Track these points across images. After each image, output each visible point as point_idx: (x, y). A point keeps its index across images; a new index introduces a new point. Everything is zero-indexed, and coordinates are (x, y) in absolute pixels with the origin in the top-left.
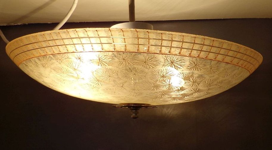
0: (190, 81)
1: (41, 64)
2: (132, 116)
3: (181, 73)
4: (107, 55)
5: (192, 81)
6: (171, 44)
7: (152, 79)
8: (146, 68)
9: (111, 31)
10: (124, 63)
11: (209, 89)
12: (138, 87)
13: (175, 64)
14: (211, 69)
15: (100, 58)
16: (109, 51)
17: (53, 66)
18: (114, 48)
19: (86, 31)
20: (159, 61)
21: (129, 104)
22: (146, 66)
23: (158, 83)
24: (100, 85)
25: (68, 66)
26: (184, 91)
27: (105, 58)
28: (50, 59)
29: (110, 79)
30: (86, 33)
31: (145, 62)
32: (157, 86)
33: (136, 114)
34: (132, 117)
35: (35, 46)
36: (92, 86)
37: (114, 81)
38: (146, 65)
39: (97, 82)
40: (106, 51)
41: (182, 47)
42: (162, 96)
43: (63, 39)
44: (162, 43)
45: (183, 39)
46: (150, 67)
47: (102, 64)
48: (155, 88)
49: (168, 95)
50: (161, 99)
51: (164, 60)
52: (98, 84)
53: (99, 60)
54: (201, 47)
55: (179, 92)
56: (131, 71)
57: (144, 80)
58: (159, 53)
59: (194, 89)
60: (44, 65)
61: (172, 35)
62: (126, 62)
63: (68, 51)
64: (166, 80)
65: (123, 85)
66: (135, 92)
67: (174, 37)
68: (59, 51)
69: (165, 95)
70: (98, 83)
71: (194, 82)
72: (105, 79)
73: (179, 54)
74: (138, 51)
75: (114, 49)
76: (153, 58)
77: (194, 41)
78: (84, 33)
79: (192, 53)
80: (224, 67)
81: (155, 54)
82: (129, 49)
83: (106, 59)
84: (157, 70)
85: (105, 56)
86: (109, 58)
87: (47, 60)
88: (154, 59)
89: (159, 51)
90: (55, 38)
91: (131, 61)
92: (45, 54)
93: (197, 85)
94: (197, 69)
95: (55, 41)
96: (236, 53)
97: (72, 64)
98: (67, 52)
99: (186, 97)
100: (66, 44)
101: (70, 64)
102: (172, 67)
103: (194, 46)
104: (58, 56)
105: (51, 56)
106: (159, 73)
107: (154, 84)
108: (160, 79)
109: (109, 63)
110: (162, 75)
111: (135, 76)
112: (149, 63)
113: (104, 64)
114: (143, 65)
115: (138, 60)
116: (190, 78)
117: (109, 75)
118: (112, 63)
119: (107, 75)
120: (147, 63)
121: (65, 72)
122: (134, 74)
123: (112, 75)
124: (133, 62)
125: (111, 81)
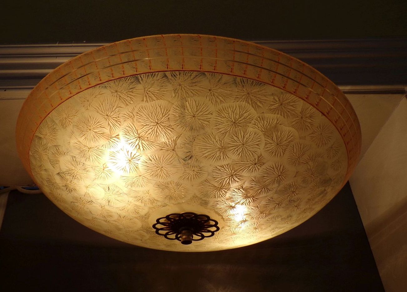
0: (272, 140)
1: (60, 121)
3: (261, 117)
5: (276, 141)
7: (218, 129)
8: (212, 102)
11: (297, 173)
13: (252, 97)
15: (145, 86)
16: (159, 70)
17: (76, 119)
22: (211, 98)
24: (142, 149)
25: (98, 112)
31: (210, 90)
32: (225, 148)
38: (212, 96)
39: (137, 142)
40: (155, 71)
41: (262, 65)
42: (230, 182)
44: (234, 57)
46: (218, 100)
47: (148, 97)
48: (221, 154)
55: (255, 168)
57: (207, 130)
58: (230, 73)
59: (277, 166)
60: (64, 121)
61: (248, 45)
62: (183, 89)
63: (100, 80)
64: (239, 132)
65: (175, 145)
68: (88, 84)
69: (235, 178)
70: (139, 143)
71: (278, 144)
72: (150, 131)
73: (258, 77)
74: (200, 68)
75: (166, 66)
79: (276, 79)
83: (154, 86)
84: (227, 109)
89: (231, 70)
91: (189, 88)
94: (282, 114)
95: (86, 67)
98: (100, 82)
99: (263, 191)
101: (101, 105)
102: (248, 102)
106: (229, 114)
107: (220, 142)
108: (230, 129)
109: (157, 93)
110: (234, 121)
111: (194, 121)
112: (216, 92)
113: (150, 97)
114: (207, 96)
115: (201, 87)
116: (272, 132)
117: (157, 121)
118: (162, 93)
119: (154, 120)
120: (213, 91)
121: (93, 127)
122: (193, 115)
123: (160, 121)
124: (193, 89)
125: (158, 136)
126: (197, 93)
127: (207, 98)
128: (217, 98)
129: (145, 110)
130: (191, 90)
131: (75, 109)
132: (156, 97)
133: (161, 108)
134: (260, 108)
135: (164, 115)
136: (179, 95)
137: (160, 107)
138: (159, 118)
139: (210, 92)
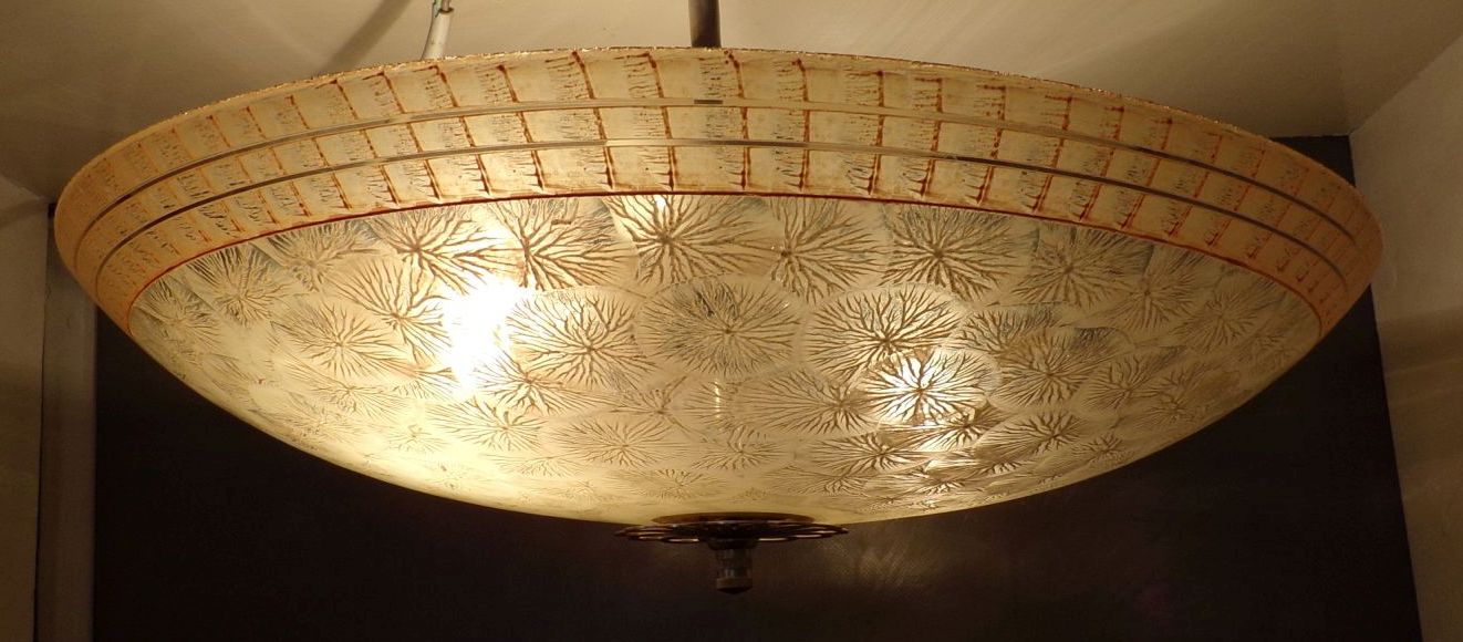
0: (1031, 367)
1: (221, 302)
2: (719, 583)
3: (987, 317)
4: (567, 218)
5: (1043, 368)
6: (936, 138)
7: (825, 360)
8: (794, 290)
9: (582, 66)
10: (666, 260)
11: (1121, 419)
12: (749, 408)
13: (953, 263)
14: (1147, 293)
15: (527, 239)
16: (577, 189)
17: (280, 309)
18: (608, 172)
19: (443, 76)
20: (868, 246)
21: (703, 517)
22: (791, 277)
23: (857, 382)
24: (544, 408)
25: (357, 302)
26: (997, 428)
27: (559, 238)
28: (258, 266)
29: (595, 365)
30: (442, 88)
31: (784, 254)
32: (853, 404)
33: (741, 571)
34: (719, 586)
35: (176, 197)
36: (500, 413)
37: (617, 378)
38: (793, 271)
39: (523, 392)
40: (560, 191)
41: (994, 154)
42: (877, 465)
43: (314, 136)
44: (880, 135)
45: (1002, 106)
46: (817, 282)
47: (542, 274)
48: (839, 417)
49: (911, 456)
50: (870, 485)
51: (895, 237)
52: (527, 400)
53: (526, 248)
54: (1101, 156)
55: (967, 435)
56: (710, 312)
57: (779, 364)
58: (866, 194)
59: (1047, 419)
60: (236, 304)
61: (939, 81)
62: (679, 253)
63: (346, 206)
64: (904, 362)
65: (667, 400)
66: (732, 441)
67: (950, 96)
68: (301, 211)
69: (893, 458)
70: (527, 395)
71: (1050, 375)
72: (566, 367)
73: (978, 199)
74: (743, 184)
75: (605, 178)
76: (829, 228)
77: (1061, 121)
78: (429, 86)
79: (1051, 194)
80: (1216, 285)
81: (842, 202)
82: (691, 175)
83: (561, 242)
84: (854, 305)
85: (555, 222)
86: (578, 232)
87: (245, 273)
88: (837, 232)
89: (866, 184)
90: (275, 131)
91: (705, 249)
92: (230, 238)
93: (1066, 394)
94: (1072, 295)
95: (277, 150)
96: (1279, 202)
97: (376, 285)
98: (346, 212)
99: (997, 468)
100: (332, 162)
101: (367, 285)
102: (938, 281)
103: (1064, 151)
104: (301, 242)
105: (263, 244)
106: (863, 320)
107: (833, 391)
108: (870, 358)
109: (579, 264)
110: (882, 336)
111: (730, 343)
112: (809, 260)
113: (554, 276)
114: (773, 273)
115: (748, 244)
116: (1030, 350)
117: (588, 343)
118: (596, 265)
119: (575, 340)
120: (797, 257)
121: (348, 339)
122: (725, 328)
123: (601, 344)
124: (720, 253)
125: (599, 381)
126: (734, 265)
127: (774, 279)
128: (814, 278)
129: (537, 312)
130: (711, 257)
131: (269, 280)
132: (574, 276)
133: (600, 308)
134: (984, 290)
135: (612, 326)
136: (665, 270)
137: (595, 305)
138: (596, 335)
139: (786, 260)
